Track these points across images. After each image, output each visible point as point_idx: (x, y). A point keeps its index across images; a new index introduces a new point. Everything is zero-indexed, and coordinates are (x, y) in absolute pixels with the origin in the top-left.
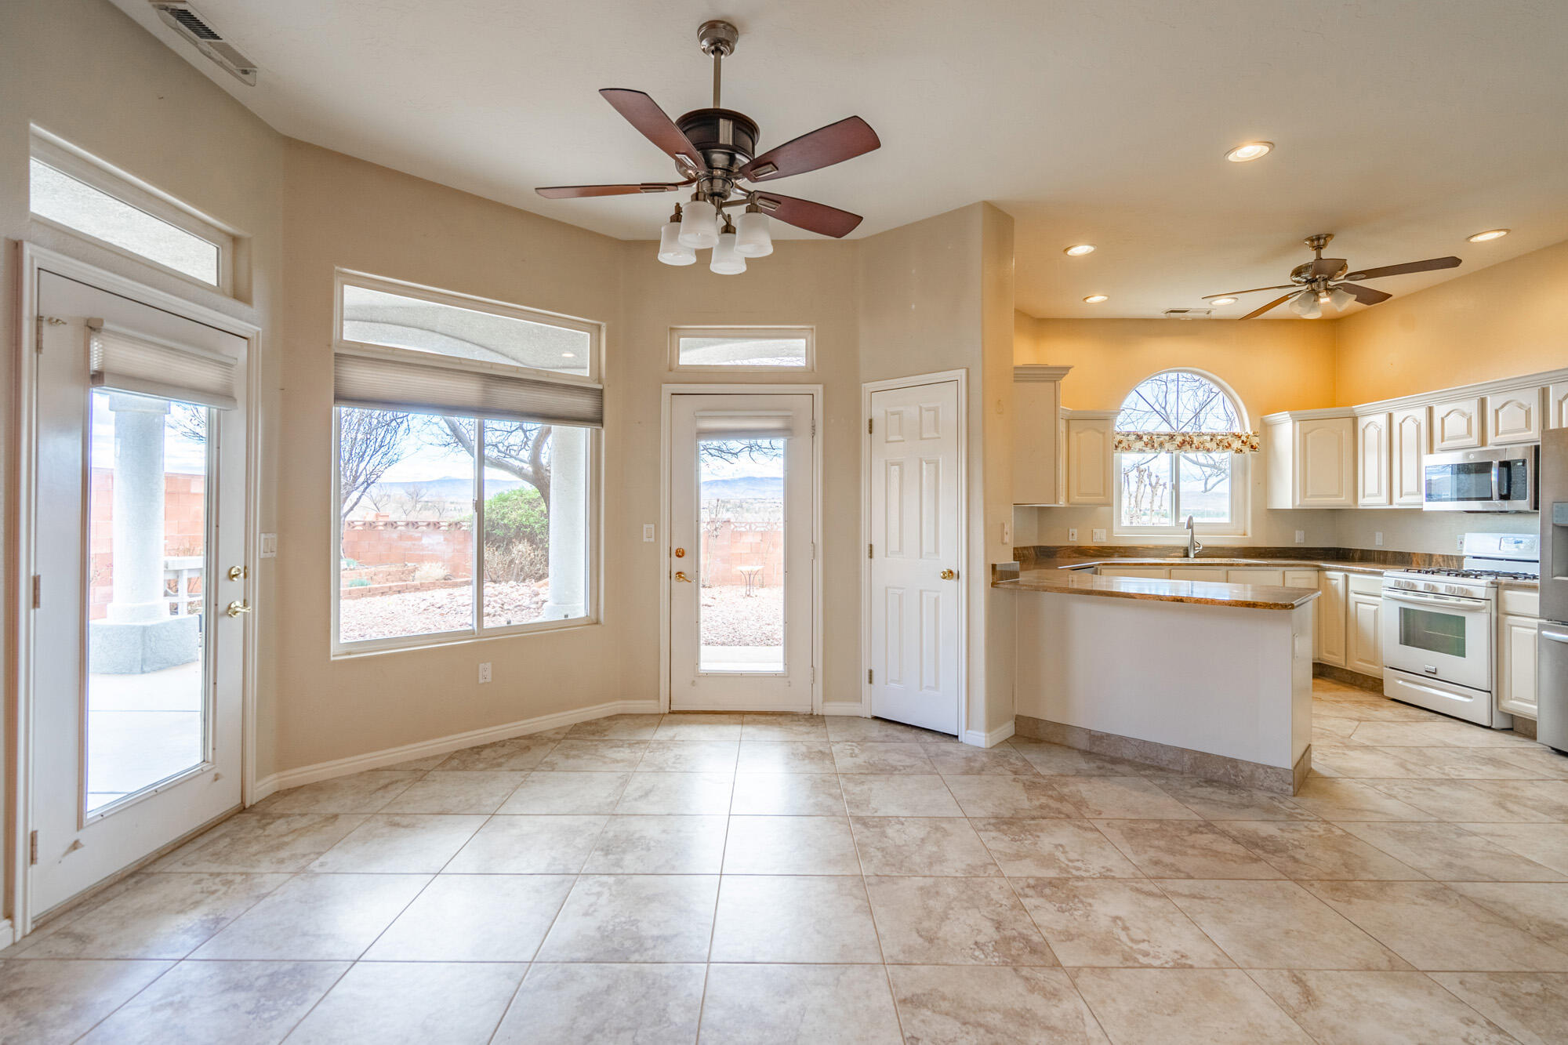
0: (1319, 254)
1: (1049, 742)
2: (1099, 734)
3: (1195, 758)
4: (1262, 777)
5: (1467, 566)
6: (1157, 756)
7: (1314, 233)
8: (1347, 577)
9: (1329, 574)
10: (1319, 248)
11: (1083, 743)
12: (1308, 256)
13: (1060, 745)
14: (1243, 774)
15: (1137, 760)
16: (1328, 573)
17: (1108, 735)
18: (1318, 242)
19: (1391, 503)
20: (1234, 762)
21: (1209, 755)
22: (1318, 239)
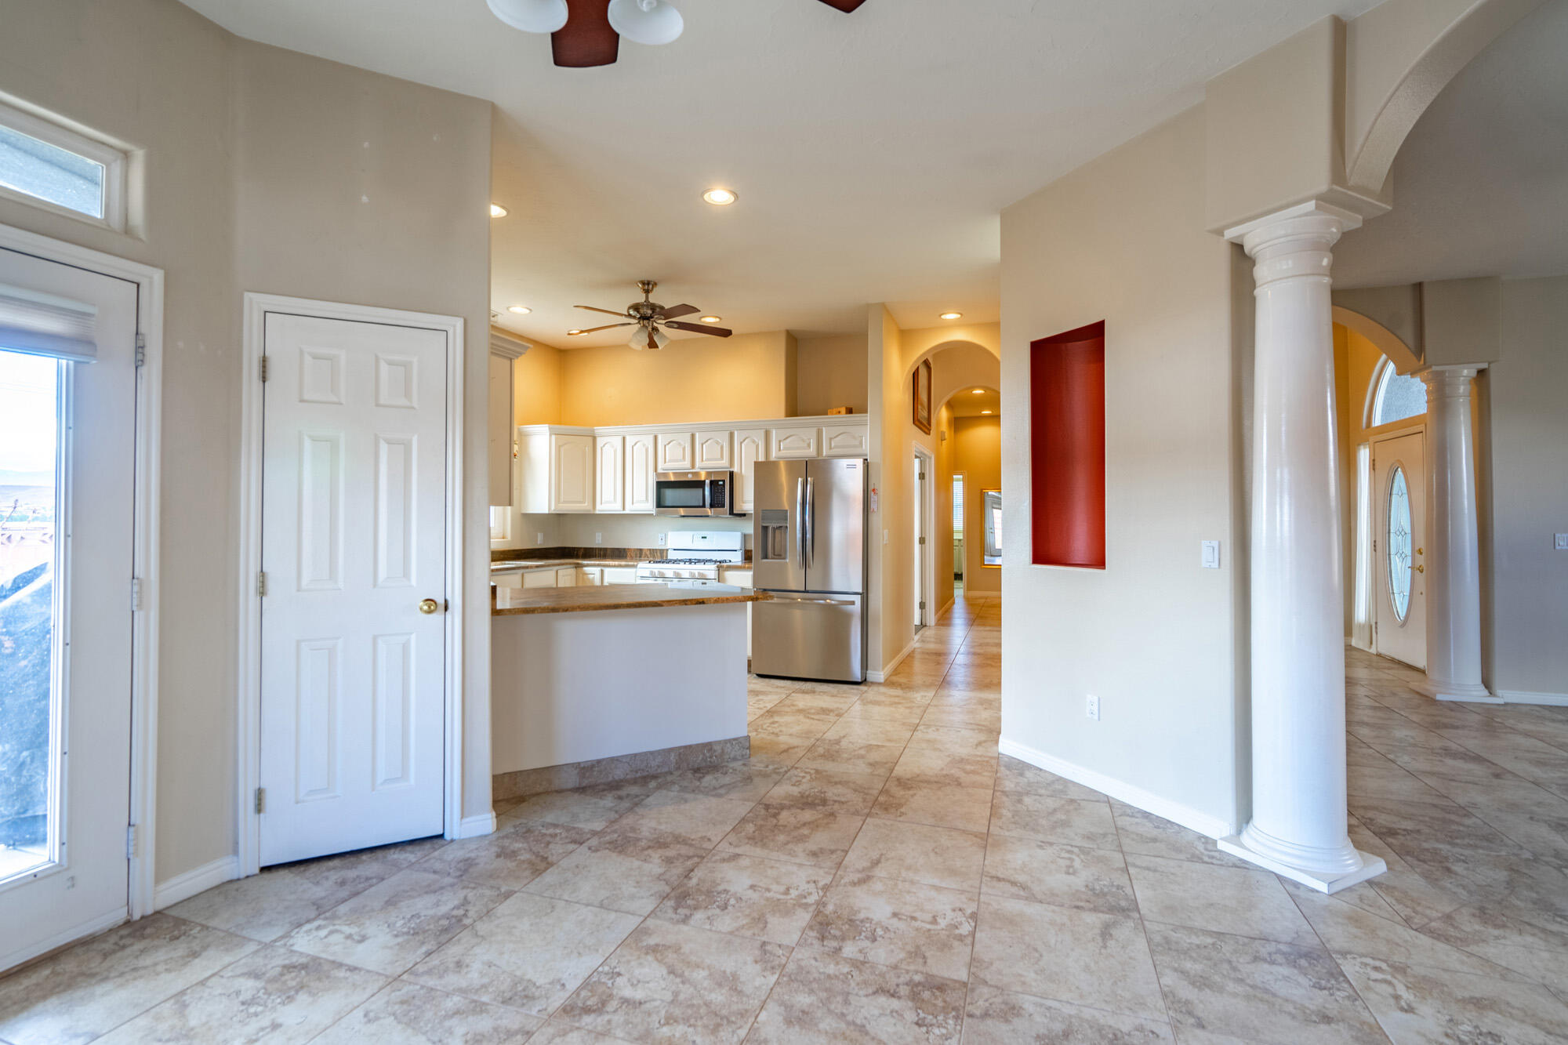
0: (647, 297)
1: (538, 794)
2: (590, 763)
3: (680, 754)
4: (729, 750)
5: (672, 555)
6: (646, 766)
7: (646, 278)
8: (602, 571)
9: (587, 569)
10: (647, 292)
11: (571, 780)
12: (640, 298)
13: (547, 793)
14: (716, 754)
15: (628, 777)
16: (585, 569)
17: (599, 762)
18: (648, 286)
19: (624, 509)
20: (709, 746)
21: (690, 746)
22: (648, 284)
